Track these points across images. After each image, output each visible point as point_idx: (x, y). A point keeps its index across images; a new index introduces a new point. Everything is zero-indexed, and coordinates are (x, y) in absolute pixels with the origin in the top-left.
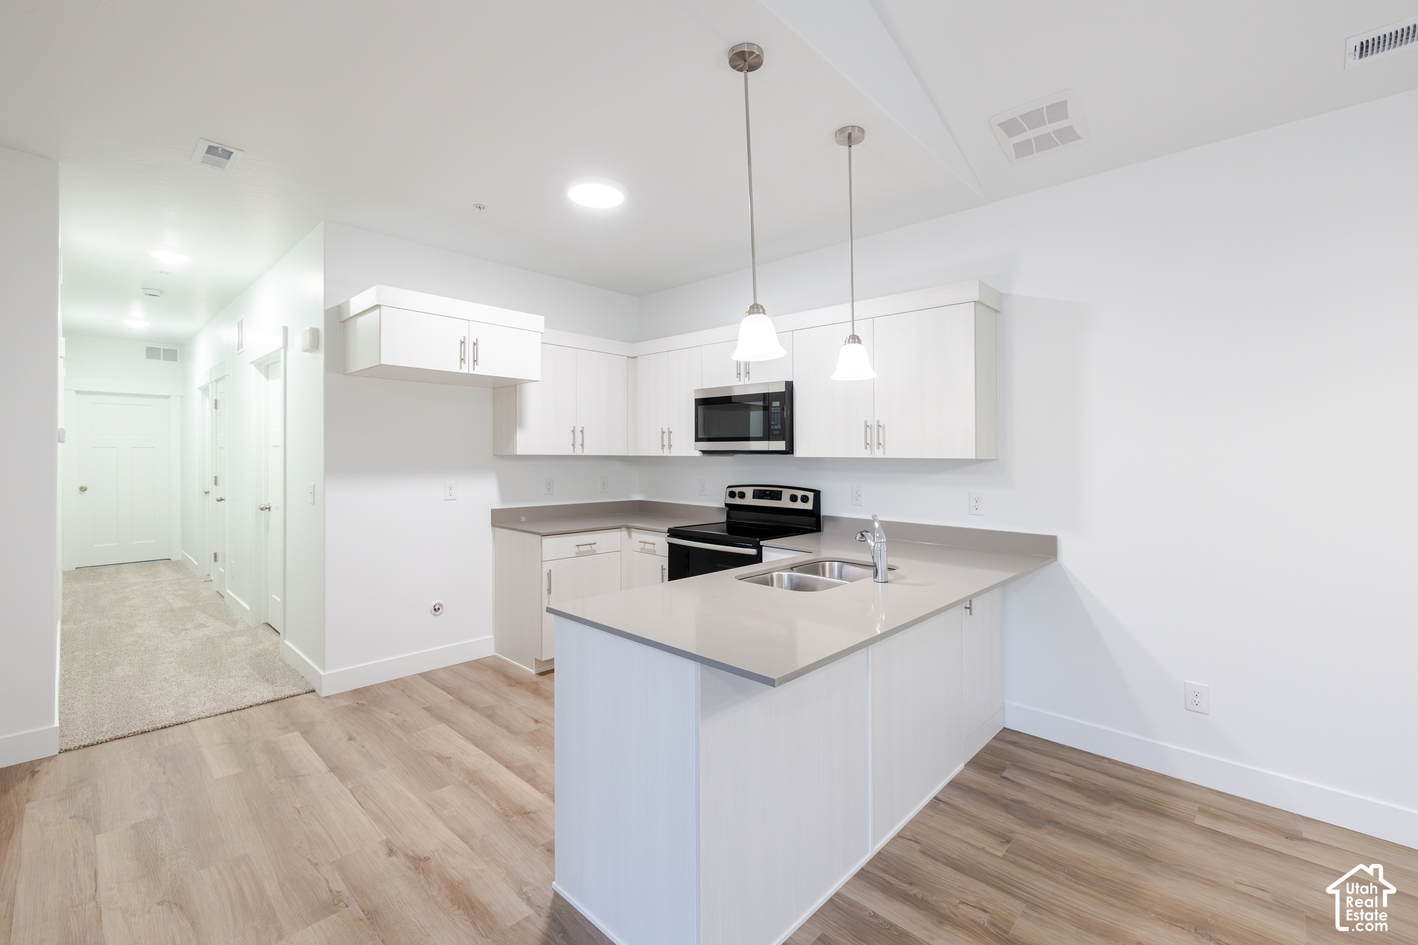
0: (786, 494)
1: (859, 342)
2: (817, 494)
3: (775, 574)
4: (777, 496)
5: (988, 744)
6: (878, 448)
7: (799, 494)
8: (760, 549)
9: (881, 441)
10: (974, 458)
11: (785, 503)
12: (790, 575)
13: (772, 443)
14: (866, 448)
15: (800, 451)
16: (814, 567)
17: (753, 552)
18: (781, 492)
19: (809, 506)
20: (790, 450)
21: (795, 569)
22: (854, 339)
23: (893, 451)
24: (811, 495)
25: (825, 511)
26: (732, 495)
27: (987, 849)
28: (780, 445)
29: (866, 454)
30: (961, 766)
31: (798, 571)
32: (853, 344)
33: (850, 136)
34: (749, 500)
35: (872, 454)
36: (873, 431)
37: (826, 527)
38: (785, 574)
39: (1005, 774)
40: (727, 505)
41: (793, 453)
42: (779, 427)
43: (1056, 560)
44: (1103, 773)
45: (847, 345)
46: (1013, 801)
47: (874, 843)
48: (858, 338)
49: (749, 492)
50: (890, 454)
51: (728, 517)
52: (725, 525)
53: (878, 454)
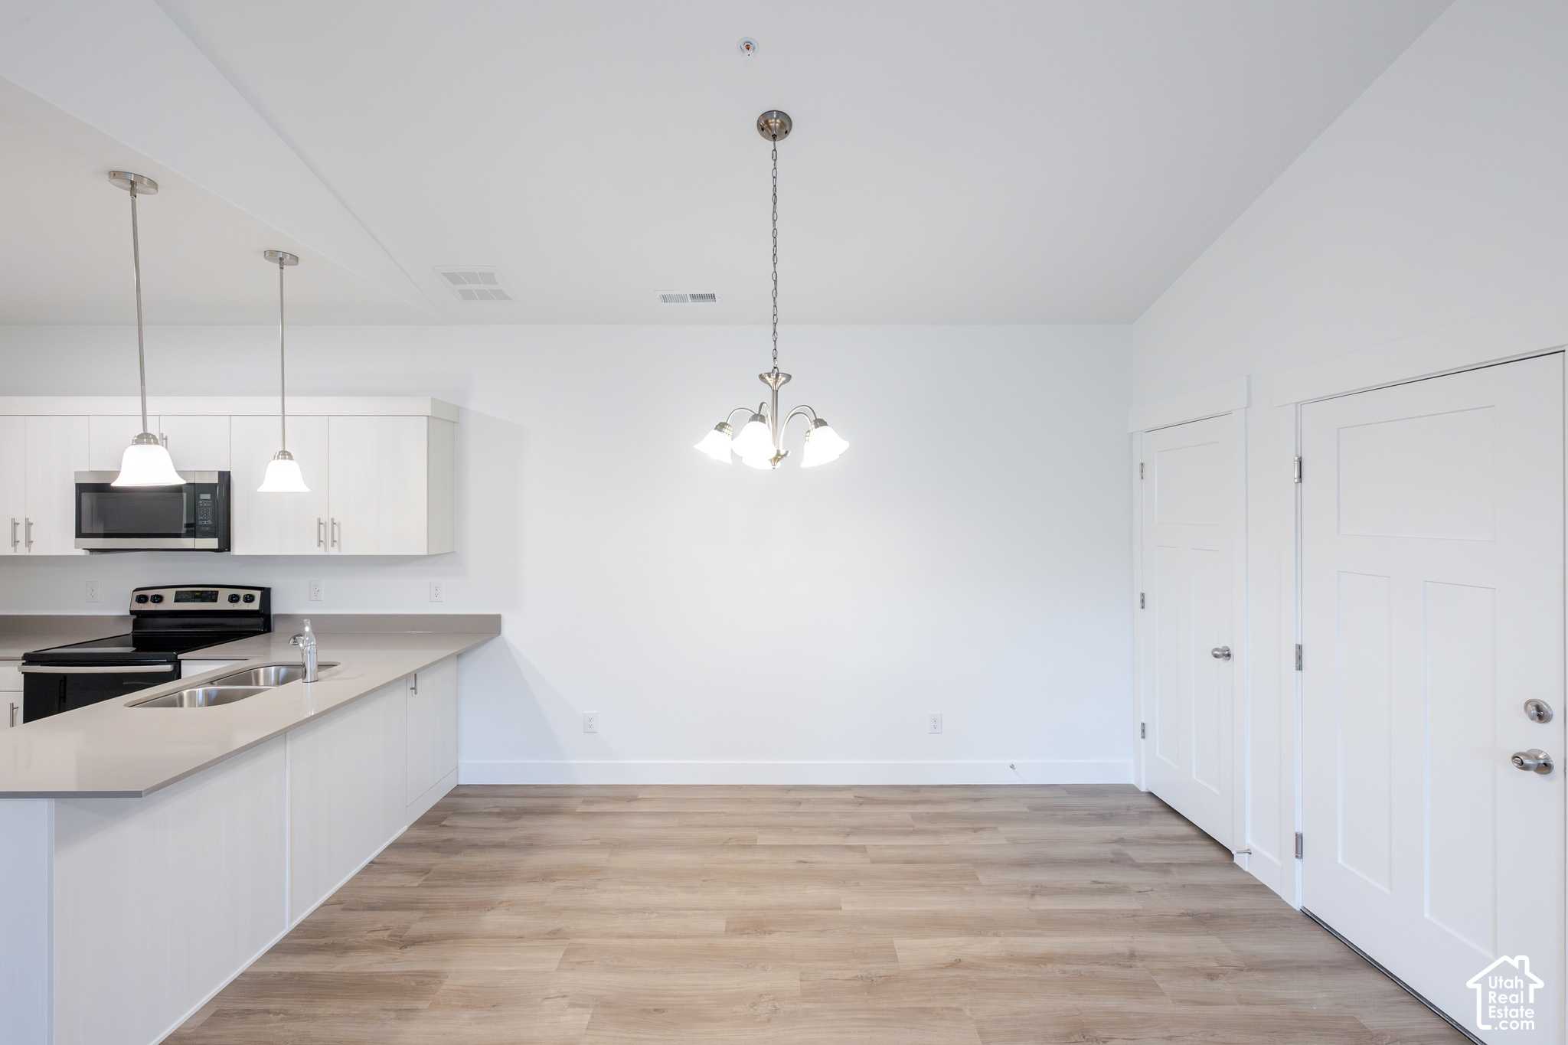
0: (224, 595)
1: (291, 458)
2: (266, 593)
3: (185, 693)
4: (213, 597)
5: (438, 803)
6: (333, 546)
7: (242, 593)
8: (177, 664)
9: (336, 539)
10: (426, 554)
11: (223, 604)
12: (206, 690)
13: (198, 540)
14: (319, 546)
15: (239, 548)
16: (245, 678)
17: (168, 668)
18: (217, 592)
19: (255, 606)
20: (225, 546)
21: (215, 682)
22: (285, 455)
23: (348, 548)
24: (257, 594)
25: (276, 609)
26: (142, 599)
27: (407, 884)
28: (213, 543)
29: (320, 551)
30: (405, 828)
31: (219, 685)
32: (283, 460)
33: (281, 259)
34: (169, 604)
35: (326, 551)
36: (326, 529)
37: (277, 626)
38: (200, 691)
39: (444, 823)
40: (132, 612)
41: (229, 550)
42: (210, 522)
43: (500, 634)
44: (532, 797)
45: (276, 461)
46: (444, 841)
47: (292, 920)
48: (289, 454)
49: (169, 595)
50: (346, 551)
51: (135, 627)
52: (131, 637)
53: (333, 551)
